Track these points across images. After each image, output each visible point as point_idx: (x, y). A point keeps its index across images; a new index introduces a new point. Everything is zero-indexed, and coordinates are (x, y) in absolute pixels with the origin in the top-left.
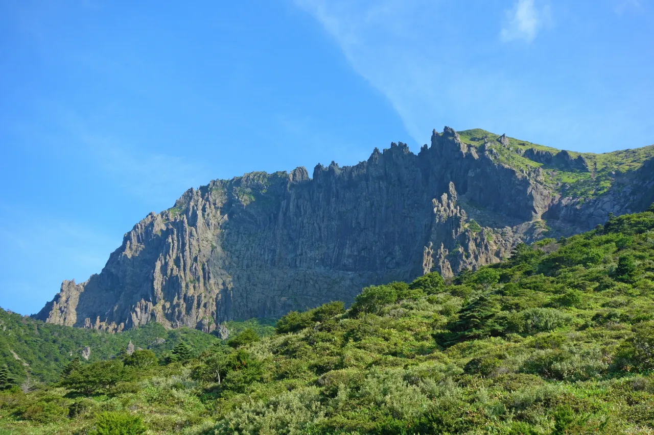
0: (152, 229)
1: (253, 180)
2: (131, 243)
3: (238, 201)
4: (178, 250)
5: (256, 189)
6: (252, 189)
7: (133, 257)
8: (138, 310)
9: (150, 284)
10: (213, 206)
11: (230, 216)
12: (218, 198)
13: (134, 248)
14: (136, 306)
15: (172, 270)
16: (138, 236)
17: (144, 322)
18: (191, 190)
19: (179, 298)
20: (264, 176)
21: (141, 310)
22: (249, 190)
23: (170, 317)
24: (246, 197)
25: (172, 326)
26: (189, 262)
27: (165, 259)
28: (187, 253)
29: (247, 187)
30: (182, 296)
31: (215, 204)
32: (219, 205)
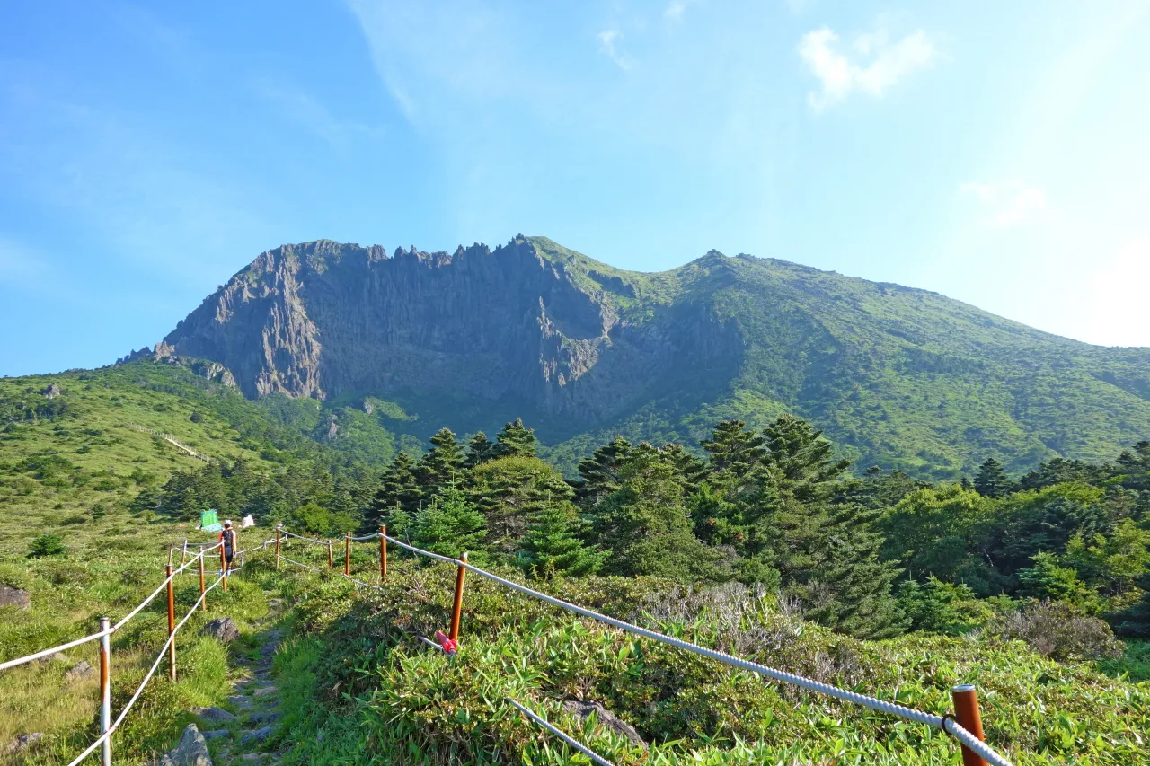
0: (242, 297)
1: (327, 250)
2: (221, 310)
3: (315, 271)
4: (281, 323)
5: (330, 259)
6: (326, 259)
7: (224, 322)
8: (261, 380)
9: (259, 355)
10: (289, 273)
11: (306, 284)
12: (292, 264)
13: (224, 313)
14: (259, 377)
15: (280, 342)
16: (227, 303)
17: (268, 391)
18: (264, 255)
19: (292, 370)
20: (337, 247)
21: (264, 381)
22: (322, 259)
23: (289, 387)
24: (320, 266)
25: (292, 395)
26: (293, 335)
27: (271, 331)
28: (290, 327)
29: (320, 256)
30: (295, 368)
31: (291, 271)
32: (294, 272)
